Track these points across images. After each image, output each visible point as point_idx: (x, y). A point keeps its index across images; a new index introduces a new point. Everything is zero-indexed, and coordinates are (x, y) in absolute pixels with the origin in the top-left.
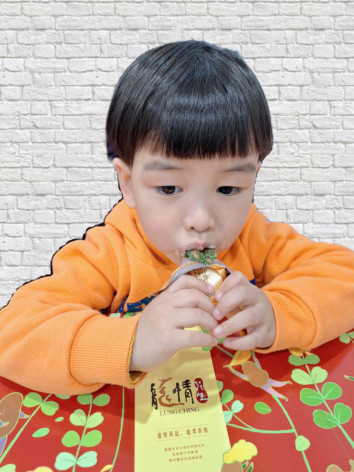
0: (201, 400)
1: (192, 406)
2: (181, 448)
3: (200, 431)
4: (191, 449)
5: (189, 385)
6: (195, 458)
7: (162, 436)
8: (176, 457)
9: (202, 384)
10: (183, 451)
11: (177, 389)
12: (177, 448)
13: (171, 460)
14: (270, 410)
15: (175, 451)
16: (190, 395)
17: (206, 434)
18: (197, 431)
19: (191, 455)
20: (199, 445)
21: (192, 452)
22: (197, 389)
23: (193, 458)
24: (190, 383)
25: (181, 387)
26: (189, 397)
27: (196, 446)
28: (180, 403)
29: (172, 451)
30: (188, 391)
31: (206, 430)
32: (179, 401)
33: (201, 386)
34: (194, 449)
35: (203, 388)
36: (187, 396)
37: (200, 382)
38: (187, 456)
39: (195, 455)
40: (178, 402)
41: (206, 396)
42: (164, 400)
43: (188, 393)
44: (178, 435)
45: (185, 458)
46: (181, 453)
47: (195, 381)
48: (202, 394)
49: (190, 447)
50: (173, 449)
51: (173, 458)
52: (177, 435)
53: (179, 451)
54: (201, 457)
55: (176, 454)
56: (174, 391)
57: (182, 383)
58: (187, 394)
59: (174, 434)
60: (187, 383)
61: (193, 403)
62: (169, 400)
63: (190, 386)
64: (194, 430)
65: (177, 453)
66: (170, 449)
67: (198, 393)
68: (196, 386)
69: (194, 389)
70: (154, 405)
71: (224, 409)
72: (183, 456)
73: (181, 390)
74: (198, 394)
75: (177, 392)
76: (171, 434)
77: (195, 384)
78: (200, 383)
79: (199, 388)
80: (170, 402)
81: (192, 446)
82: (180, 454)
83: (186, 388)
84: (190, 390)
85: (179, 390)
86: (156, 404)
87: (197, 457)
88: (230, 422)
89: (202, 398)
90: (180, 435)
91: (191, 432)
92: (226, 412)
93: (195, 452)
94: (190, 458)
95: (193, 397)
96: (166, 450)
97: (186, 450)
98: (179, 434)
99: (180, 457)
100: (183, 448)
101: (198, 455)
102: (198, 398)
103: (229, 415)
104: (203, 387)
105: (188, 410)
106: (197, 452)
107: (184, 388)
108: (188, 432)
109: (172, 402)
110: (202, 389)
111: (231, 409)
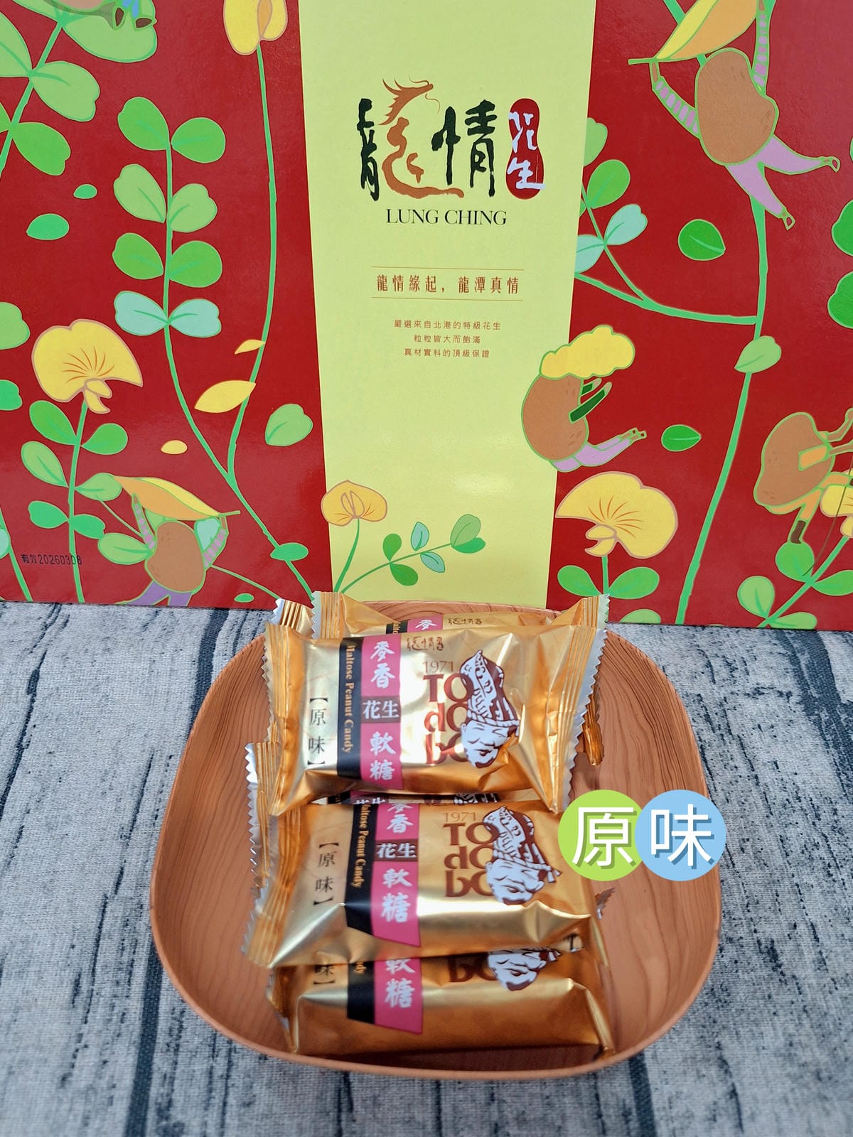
0: (519, 186)
1: (489, 205)
2: (437, 325)
3: (497, 286)
4: (463, 332)
5: (490, 124)
6: (471, 355)
7: (390, 284)
8: (423, 345)
9: (535, 124)
10: (443, 332)
11: (445, 135)
12: (427, 324)
13: (408, 352)
14: (721, 250)
15: (422, 331)
16: (485, 163)
17: (513, 296)
18: (488, 284)
19: (462, 347)
20: (487, 325)
21: (466, 339)
22: (514, 145)
23: (466, 353)
24: (494, 117)
25: (461, 128)
26: (483, 170)
27: (477, 326)
28: (451, 186)
29: (414, 330)
30: (482, 147)
31: (513, 284)
32: (449, 181)
33: (530, 133)
34: (472, 333)
35: (535, 143)
36: (475, 166)
37: (528, 117)
38: (452, 346)
39: (472, 346)
40: (443, 185)
41: (538, 176)
42: (400, 170)
43: (482, 156)
44: (434, 290)
45: (446, 352)
46: (437, 339)
47: (512, 111)
48: (526, 164)
49: (462, 325)
50: (417, 324)
51: (414, 346)
52: (430, 287)
53: (432, 332)
54: (486, 354)
55: (423, 338)
56: (436, 142)
57: (468, 113)
58: (477, 158)
59: (422, 284)
60: (483, 114)
61: (492, 192)
62: (418, 172)
63: (492, 129)
64: (481, 281)
65: (426, 337)
66: (408, 324)
67: (515, 159)
68: (514, 132)
69: (504, 143)
70: (367, 183)
71: (585, 227)
72: (441, 346)
73: (458, 139)
74: (515, 165)
75: (445, 146)
76: (415, 284)
77: (512, 123)
78: (528, 123)
79: (523, 141)
80: (419, 180)
81: (467, 325)
82: (432, 339)
83: (478, 136)
84: (490, 144)
85: (453, 139)
86: (374, 181)
87: (476, 353)
88: (589, 273)
89: (524, 179)
90: (439, 289)
91: (472, 285)
92: (588, 238)
93: (472, 340)
94: (458, 353)
95: (494, 173)
96: (398, 324)
97: (451, 332)
98: (438, 286)
99: (432, 346)
100: (443, 325)
101: (480, 347)
102: (512, 179)
103: (594, 248)
104: (534, 138)
105: (473, 217)
106: (477, 340)
107: (471, 132)
108: (463, 287)
109: (425, 182)
110: (531, 147)
111: (603, 231)
